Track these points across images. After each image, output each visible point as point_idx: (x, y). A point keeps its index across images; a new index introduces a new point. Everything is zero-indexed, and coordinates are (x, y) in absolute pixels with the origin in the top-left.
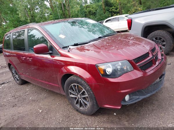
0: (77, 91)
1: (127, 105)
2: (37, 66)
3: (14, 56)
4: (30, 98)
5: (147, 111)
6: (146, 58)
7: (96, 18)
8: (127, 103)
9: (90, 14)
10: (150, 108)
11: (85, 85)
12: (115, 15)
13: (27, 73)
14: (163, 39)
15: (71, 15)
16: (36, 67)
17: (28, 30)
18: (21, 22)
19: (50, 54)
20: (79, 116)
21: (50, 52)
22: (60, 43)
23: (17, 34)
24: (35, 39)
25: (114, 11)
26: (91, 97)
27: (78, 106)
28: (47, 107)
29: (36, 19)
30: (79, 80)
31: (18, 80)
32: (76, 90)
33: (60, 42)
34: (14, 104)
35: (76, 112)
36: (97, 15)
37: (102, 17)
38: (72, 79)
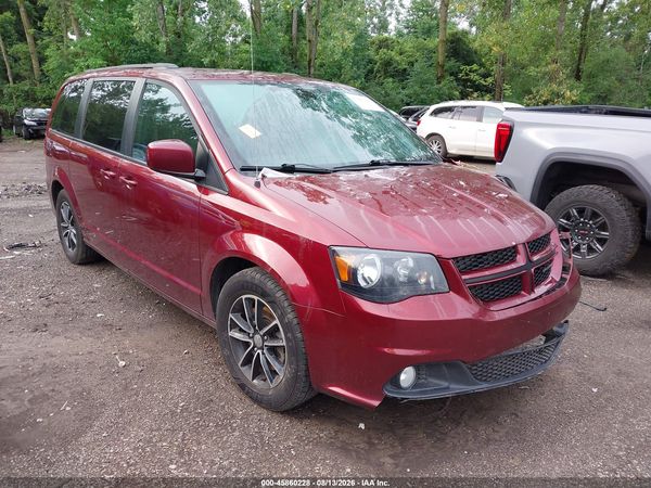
0: (256, 322)
1: (403, 399)
2: (149, 211)
3: (78, 160)
4: (99, 315)
5: (467, 441)
6: (503, 264)
7: (406, 92)
8: (404, 394)
9: (386, 72)
10: (484, 431)
11: (283, 308)
12: (475, 95)
13: (109, 228)
14: (603, 218)
15: (318, 62)
16: (144, 216)
17: (146, 84)
18: (133, 47)
19: (198, 180)
20: (241, 407)
21: (200, 173)
22: (236, 151)
23: (109, 87)
24: (165, 119)
25: (473, 82)
26: (294, 351)
27: (248, 372)
28: (147, 356)
29: (190, 48)
30: (270, 285)
31: (72, 244)
32: (252, 319)
33: (239, 150)
34: (41, 321)
35: (235, 393)
36: (411, 81)
37: (427, 94)
38: (248, 278)
